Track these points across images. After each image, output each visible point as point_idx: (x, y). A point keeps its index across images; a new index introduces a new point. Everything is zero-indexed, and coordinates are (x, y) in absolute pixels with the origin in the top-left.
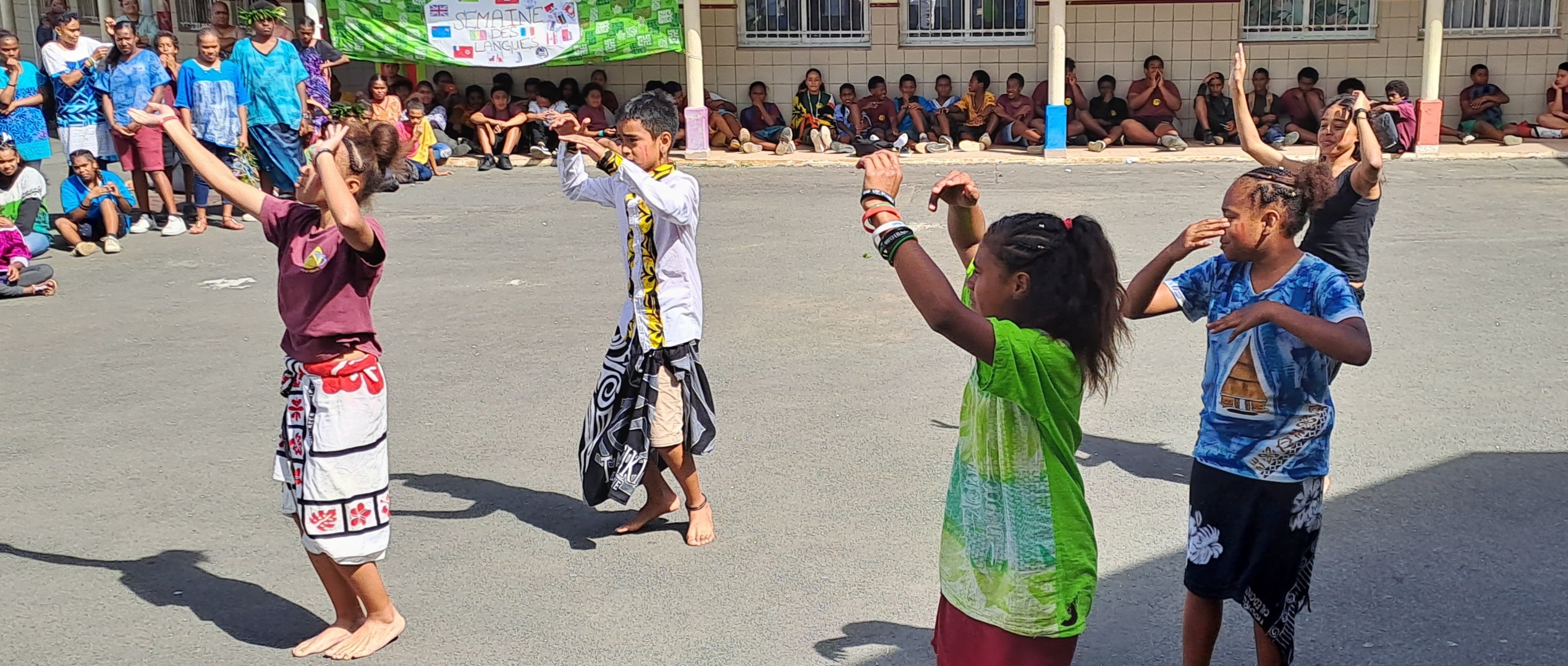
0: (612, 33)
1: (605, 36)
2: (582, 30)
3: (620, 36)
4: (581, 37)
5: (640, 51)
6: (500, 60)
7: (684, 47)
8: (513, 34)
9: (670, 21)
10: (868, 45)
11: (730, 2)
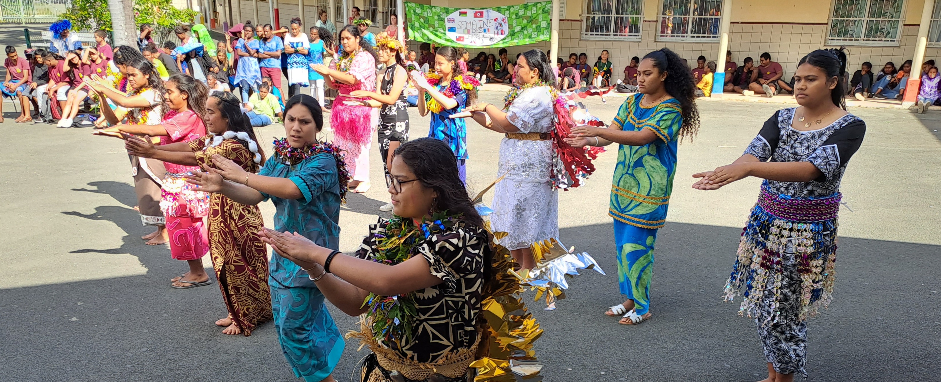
3: (525, 32)
7: (550, 39)
9: (545, 27)
10: (640, 40)
11: (579, 18)
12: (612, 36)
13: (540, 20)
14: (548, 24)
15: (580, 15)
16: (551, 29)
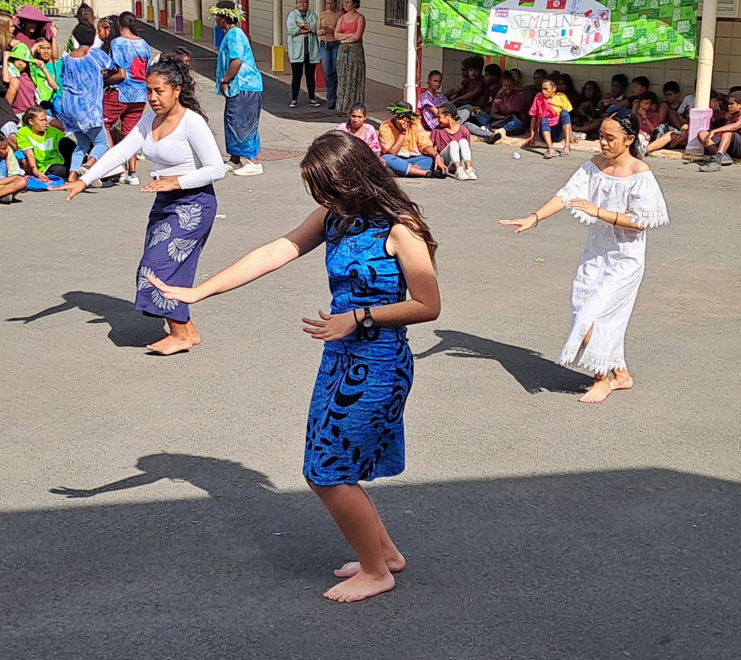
0: (635, 38)
1: (629, 40)
2: (612, 34)
3: (642, 41)
4: (610, 40)
5: (659, 55)
6: (541, 55)
7: (697, 54)
8: (555, 34)
9: (688, 31)
13: (675, 19)
14: (693, 26)
16: (699, 37)
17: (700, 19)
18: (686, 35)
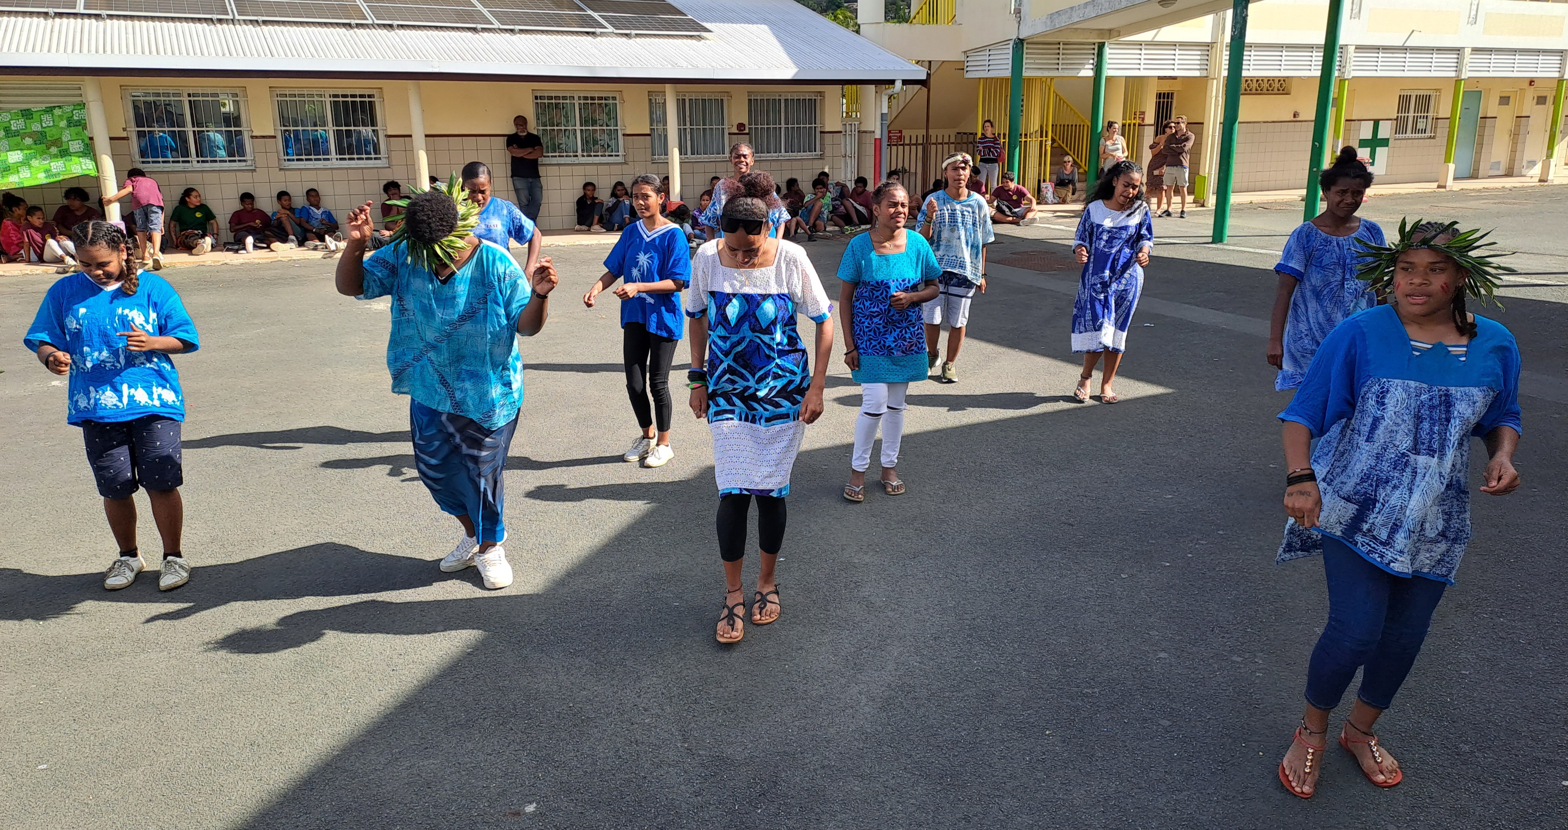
0: (25, 161)
1: (19, 164)
3: (35, 163)
5: (54, 176)
7: (98, 171)
9: (82, 150)
10: (253, 168)
11: (124, 135)
12: (195, 163)
13: (64, 139)
14: (86, 146)
15: (124, 129)
16: (95, 155)
17: (91, 139)
18: (81, 154)
